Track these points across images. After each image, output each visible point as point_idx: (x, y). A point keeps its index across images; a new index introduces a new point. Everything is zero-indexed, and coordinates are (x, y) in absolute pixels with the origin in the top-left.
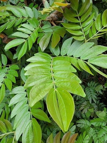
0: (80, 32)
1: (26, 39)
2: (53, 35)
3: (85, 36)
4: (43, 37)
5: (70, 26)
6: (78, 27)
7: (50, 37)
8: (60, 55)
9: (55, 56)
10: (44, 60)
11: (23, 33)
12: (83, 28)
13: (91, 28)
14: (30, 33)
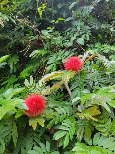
0: (105, 129)
1: (67, 131)
2: (86, 128)
3: (109, 132)
4: (79, 130)
5: (97, 125)
6: (103, 126)
7: (83, 129)
8: (93, 145)
9: (89, 145)
10: (83, 150)
11: (65, 126)
12: (106, 126)
13: (111, 127)
14: (69, 126)
